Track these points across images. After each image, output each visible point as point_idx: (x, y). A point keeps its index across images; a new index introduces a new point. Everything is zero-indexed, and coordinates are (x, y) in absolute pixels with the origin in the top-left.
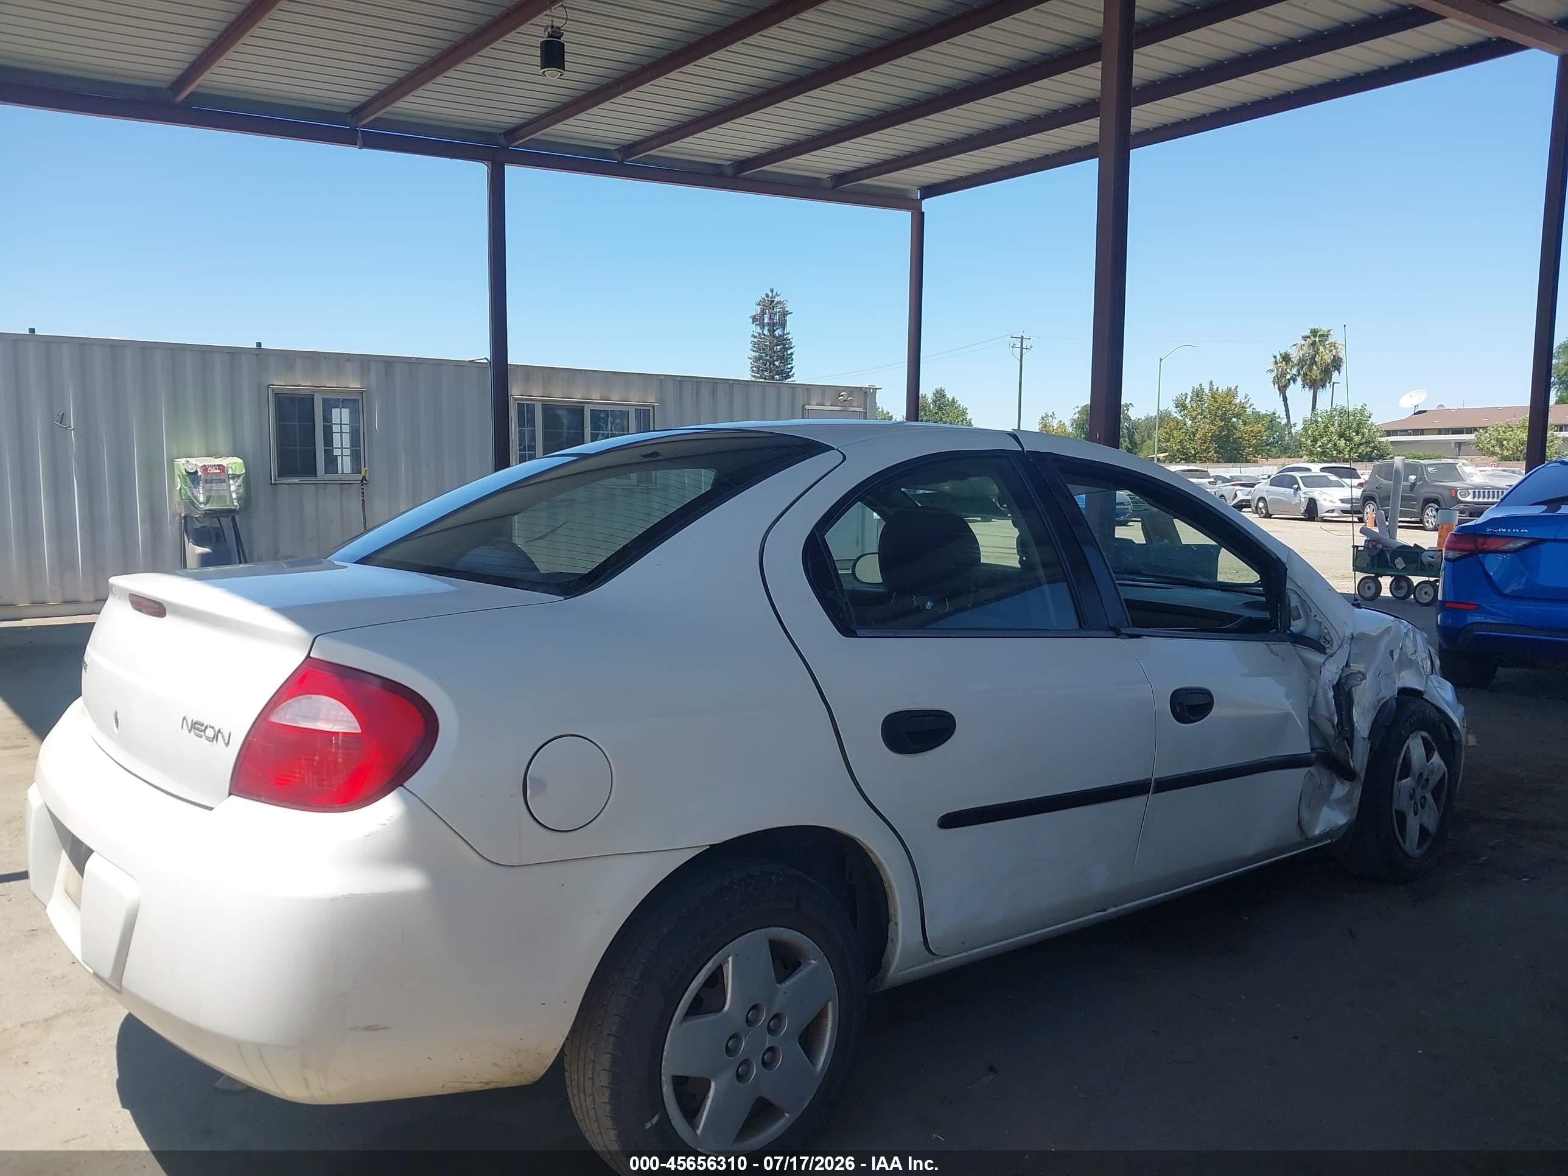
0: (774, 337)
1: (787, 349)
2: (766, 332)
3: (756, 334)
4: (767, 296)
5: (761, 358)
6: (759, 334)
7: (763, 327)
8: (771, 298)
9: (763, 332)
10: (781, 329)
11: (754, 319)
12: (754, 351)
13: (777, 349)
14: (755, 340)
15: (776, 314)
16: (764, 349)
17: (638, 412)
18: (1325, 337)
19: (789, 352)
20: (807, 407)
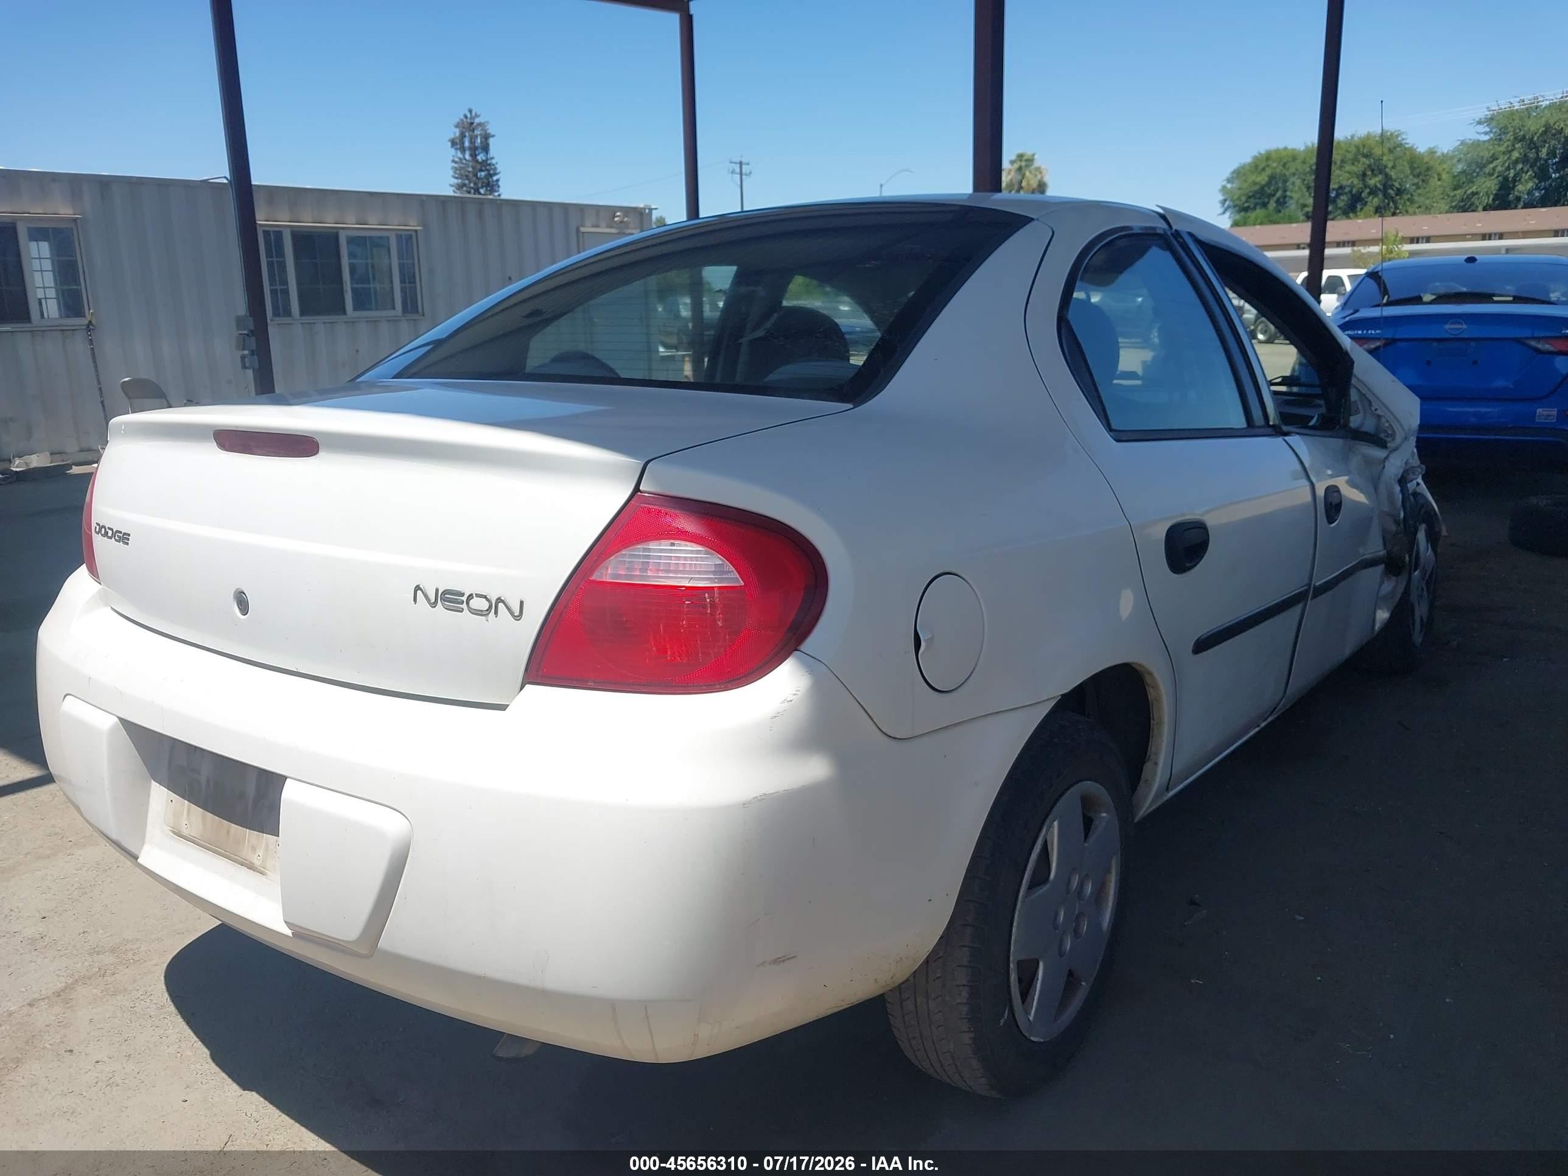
0: (477, 161)
1: (491, 176)
2: (467, 157)
3: (457, 159)
4: (466, 117)
5: (464, 185)
6: (460, 159)
7: (463, 150)
8: (471, 118)
9: (464, 156)
10: (484, 153)
11: (453, 143)
12: (456, 178)
13: (481, 175)
14: (456, 165)
15: (477, 136)
16: (467, 176)
17: (399, 238)
18: (1030, 161)
19: (495, 178)
20: (583, 229)
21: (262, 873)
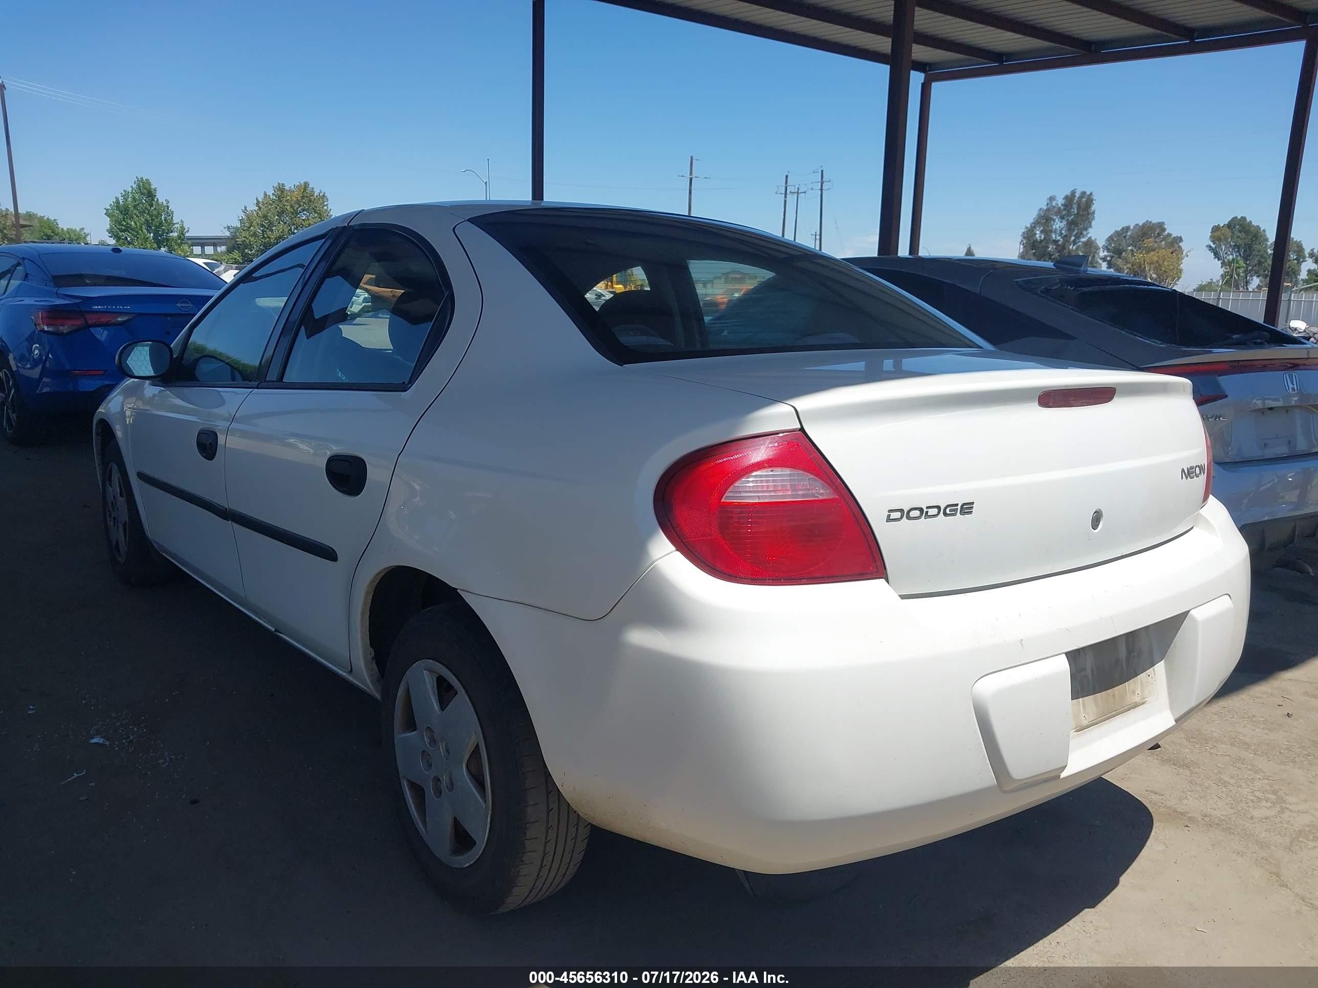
21: (1143, 703)
